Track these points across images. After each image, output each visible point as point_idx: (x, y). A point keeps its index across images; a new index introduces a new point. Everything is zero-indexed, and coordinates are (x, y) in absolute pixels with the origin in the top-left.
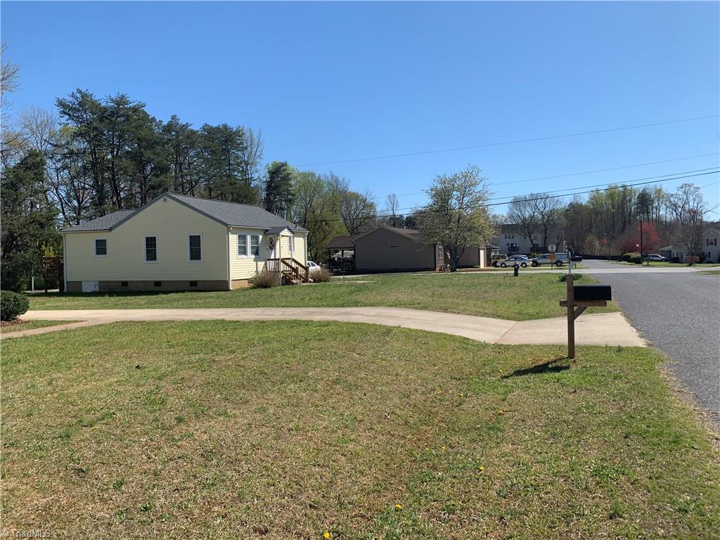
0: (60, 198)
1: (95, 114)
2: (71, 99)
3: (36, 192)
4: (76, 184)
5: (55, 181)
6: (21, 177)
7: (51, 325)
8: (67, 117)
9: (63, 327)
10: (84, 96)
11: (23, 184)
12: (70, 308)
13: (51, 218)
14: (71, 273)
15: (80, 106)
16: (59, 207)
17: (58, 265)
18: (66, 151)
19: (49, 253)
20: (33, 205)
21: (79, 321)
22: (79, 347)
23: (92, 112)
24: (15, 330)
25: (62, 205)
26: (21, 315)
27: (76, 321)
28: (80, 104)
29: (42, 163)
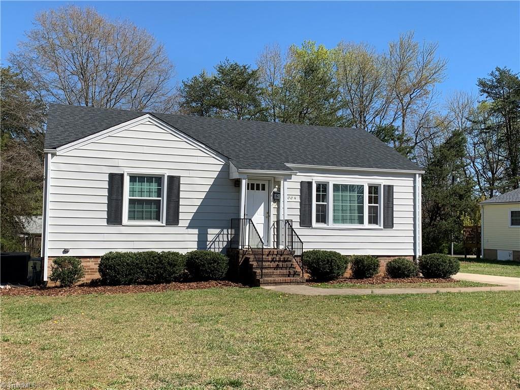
0: (476, 171)
1: (512, 88)
2: (490, 77)
3: (457, 167)
4: (490, 156)
5: (472, 154)
6: (446, 155)
7: (477, 286)
8: (486, 95)
9: (488, 289)
10: (502, 73)
11: (448, 162)
12: (489, 273)
13: (469, 190)
14: (488, 241)
15: (499, 83)
16: (476, 179)
17: (476, 234)
18: (483, 126)
19: (467, 222)
20: (454, 179)
21: (500, 286)
22: (505, 306)
23: (508, 87)
24: (451, 287)
25: (478, 177)
26: (454, 275)
27: (497, 285)
28: (499, 81)
29: (464, 140)
